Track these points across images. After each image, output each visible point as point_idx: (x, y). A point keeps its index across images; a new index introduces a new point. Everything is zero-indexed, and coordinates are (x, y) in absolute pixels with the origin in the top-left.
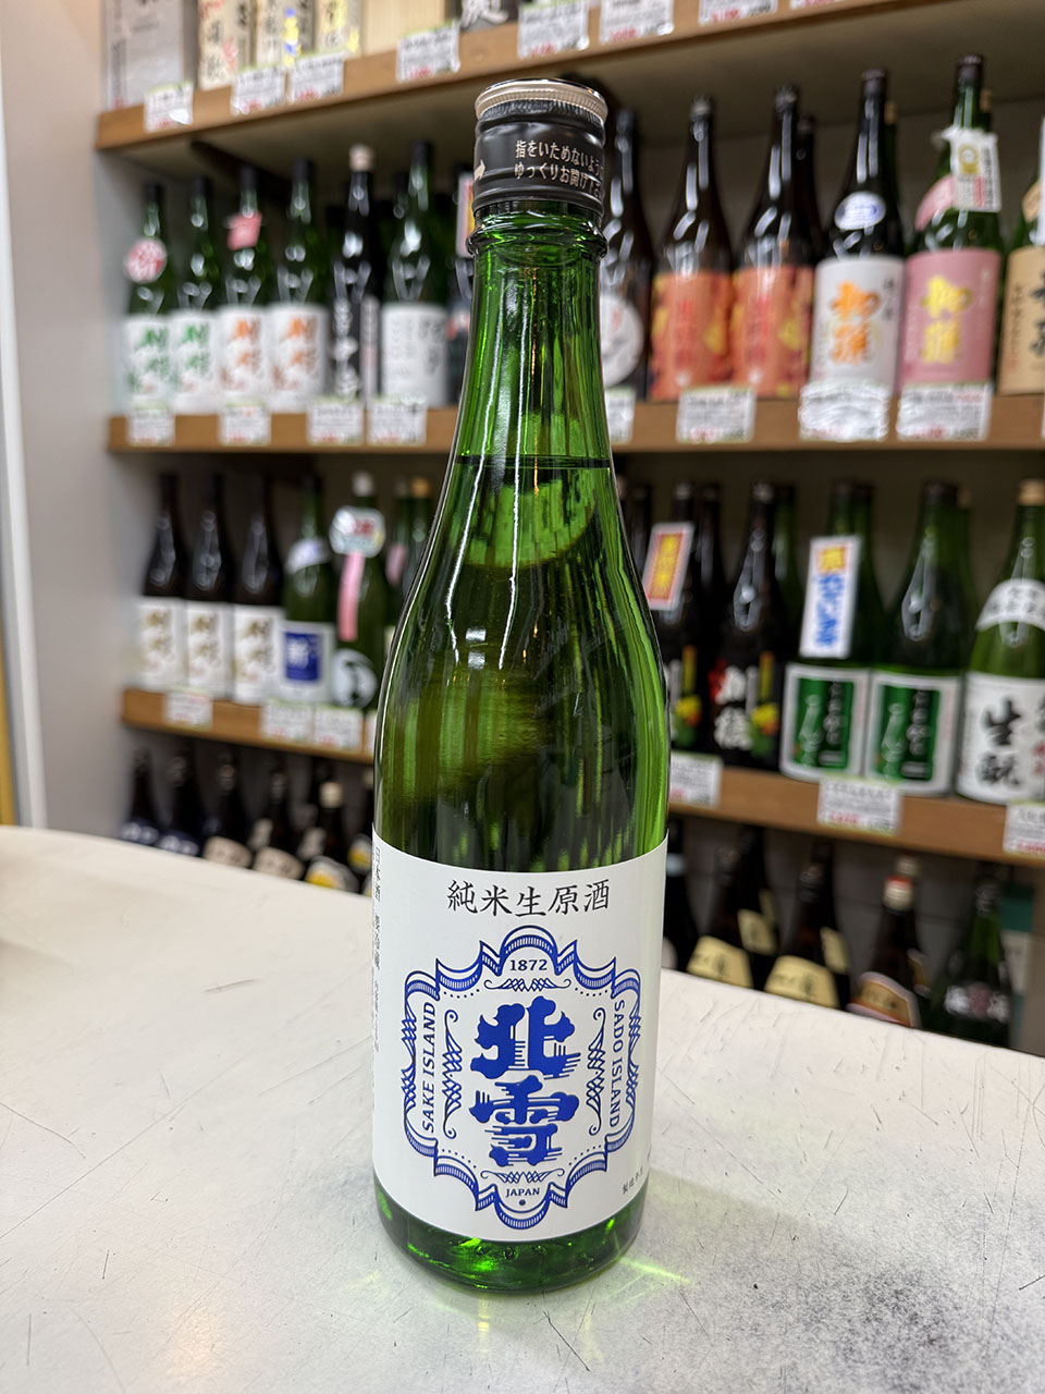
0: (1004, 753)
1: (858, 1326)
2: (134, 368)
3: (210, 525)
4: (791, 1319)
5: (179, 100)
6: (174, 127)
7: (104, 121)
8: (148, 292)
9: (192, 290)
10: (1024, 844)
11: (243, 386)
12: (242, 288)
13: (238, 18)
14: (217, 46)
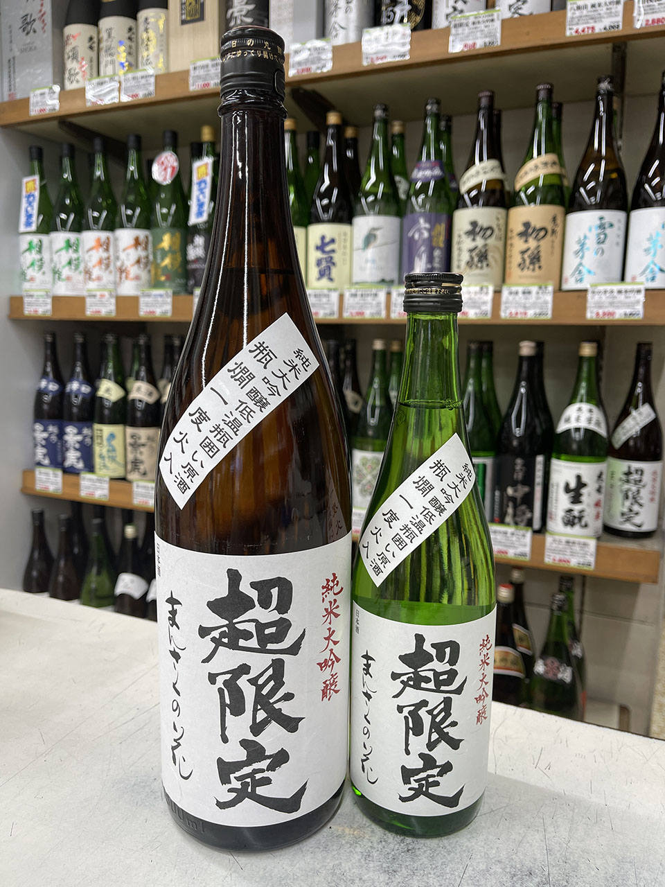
1: (375, 845)
4: (344, 842)
5: (51, 95)
6: (47, 112)
7: (2, 108)
9: (63, 216)
11: (99, 279)
12: (96, 214)
13: (88, 45)
14: (75, 62)
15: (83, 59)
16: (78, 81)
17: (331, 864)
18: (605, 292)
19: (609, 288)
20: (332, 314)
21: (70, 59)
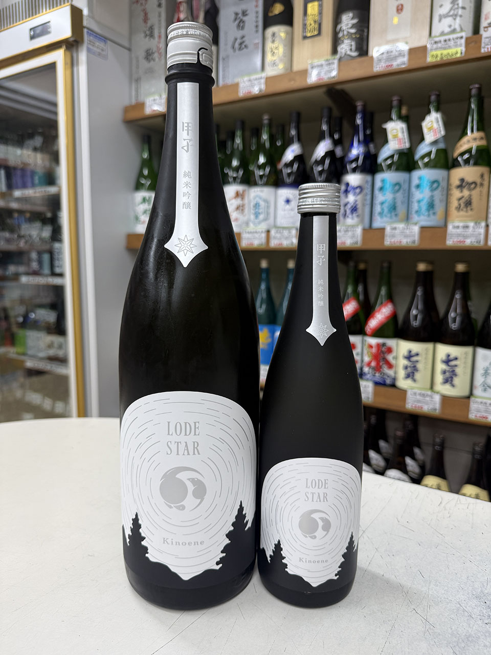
2: (138, 213)
5: (160, 101)
6: (157, 112)
7: (127, 110)
8: (144, 179)
20: (356, 243)
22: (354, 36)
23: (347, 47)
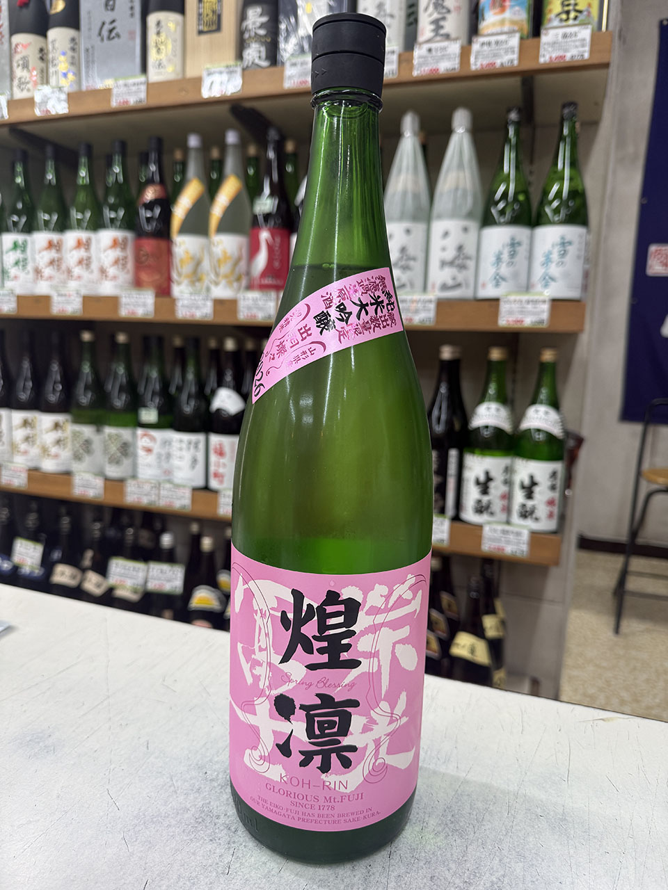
0: (485, 499)
3: (26, 365)
4: (216, 785)
9: (15, 218)
10: (492, 546)
11: (50, 278)
12: (47, 217)
13: (39, 55)
14: (25, 71)
15: (34, 69)
16: (28, 90)
17: (201, 804)
18: (515, 301)
19: (518, 297)
21: (20, 68)
22: (263, 40)
23: (254, 53)
